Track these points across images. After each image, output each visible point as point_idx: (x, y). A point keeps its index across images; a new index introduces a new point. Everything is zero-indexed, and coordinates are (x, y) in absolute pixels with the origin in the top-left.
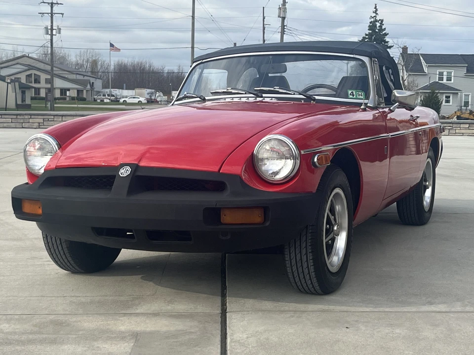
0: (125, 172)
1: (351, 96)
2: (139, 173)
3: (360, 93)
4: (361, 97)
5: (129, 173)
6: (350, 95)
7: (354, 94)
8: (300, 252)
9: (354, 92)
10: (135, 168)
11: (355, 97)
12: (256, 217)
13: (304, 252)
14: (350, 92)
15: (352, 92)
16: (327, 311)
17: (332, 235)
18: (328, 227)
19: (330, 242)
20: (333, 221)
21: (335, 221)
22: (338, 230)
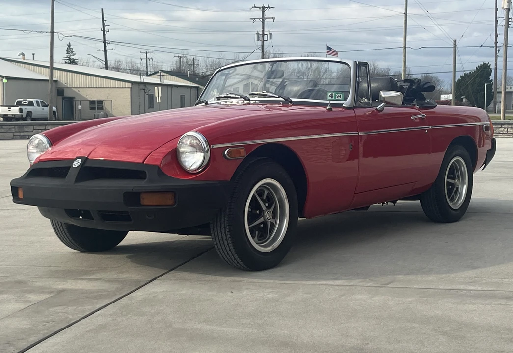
0: (76, 164)
1: (330, 98)
2: (87, 165)
3: (339, 95)
4: (339, 98)
5: (79, 164)
6: (330, 96)
7: (333, 95)
8: (221, 232)
10: (85, 160)
11: (333, 98)
12: (168, 200)
13: (223, 231)
14: (329, 94)
15: (332, 94)
17: (262, 219)
18: (258, 212)
19: (262, 226)
20: (264, 208)
21: (268, 208)
22: (268, 215)
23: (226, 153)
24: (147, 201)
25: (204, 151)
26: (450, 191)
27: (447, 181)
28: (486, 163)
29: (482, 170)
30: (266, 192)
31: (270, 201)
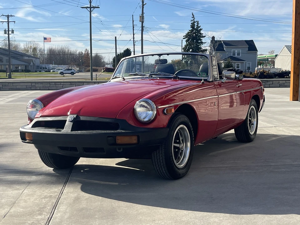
9: (201, 73)
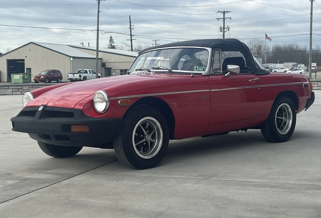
0: (41, 109)
1: (196, 70)
2: (46, 109)
3: (201, 68)
4: (201, 70)
5: (42, 109)
6: (195, 69)
10: (45, 106)
11: (197, 70)
14: (195, 67)
15: (197, 68)
16: (125, 175)
17: (144, 140)
18: (142, 136)
19: (145, 144)
20: (145, 133)
21: (149, 134)
22: (148, 138)
23: (119, 103)
24: (75, 129)
25: (106, 102)
26: (279, 124)
27: (277, 118)
28: (307, 107)
29: (305, 111)
30: (148, 125)
31: (150, 129)
